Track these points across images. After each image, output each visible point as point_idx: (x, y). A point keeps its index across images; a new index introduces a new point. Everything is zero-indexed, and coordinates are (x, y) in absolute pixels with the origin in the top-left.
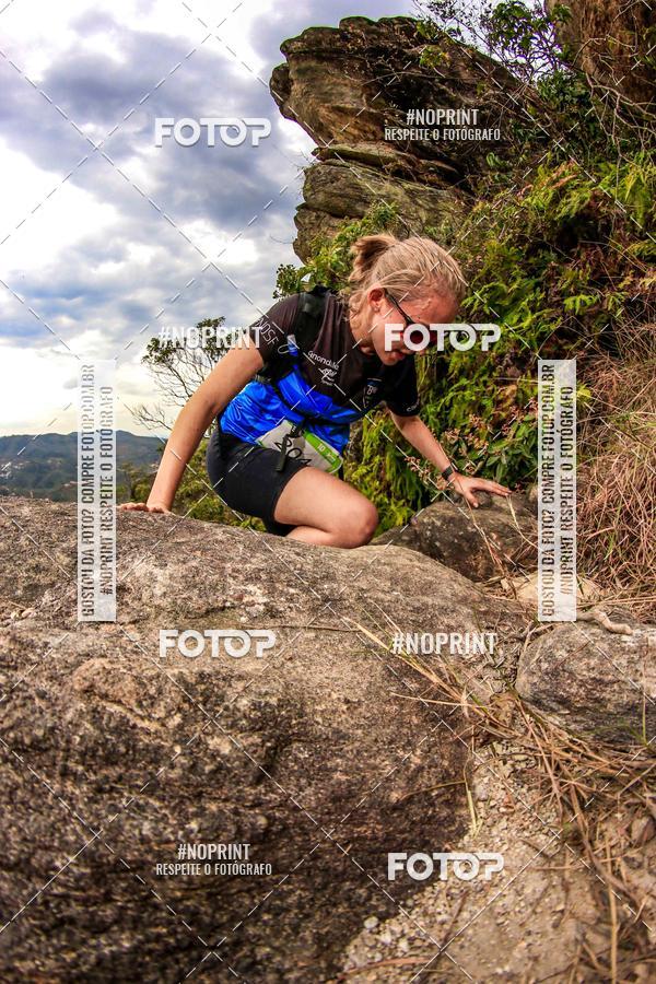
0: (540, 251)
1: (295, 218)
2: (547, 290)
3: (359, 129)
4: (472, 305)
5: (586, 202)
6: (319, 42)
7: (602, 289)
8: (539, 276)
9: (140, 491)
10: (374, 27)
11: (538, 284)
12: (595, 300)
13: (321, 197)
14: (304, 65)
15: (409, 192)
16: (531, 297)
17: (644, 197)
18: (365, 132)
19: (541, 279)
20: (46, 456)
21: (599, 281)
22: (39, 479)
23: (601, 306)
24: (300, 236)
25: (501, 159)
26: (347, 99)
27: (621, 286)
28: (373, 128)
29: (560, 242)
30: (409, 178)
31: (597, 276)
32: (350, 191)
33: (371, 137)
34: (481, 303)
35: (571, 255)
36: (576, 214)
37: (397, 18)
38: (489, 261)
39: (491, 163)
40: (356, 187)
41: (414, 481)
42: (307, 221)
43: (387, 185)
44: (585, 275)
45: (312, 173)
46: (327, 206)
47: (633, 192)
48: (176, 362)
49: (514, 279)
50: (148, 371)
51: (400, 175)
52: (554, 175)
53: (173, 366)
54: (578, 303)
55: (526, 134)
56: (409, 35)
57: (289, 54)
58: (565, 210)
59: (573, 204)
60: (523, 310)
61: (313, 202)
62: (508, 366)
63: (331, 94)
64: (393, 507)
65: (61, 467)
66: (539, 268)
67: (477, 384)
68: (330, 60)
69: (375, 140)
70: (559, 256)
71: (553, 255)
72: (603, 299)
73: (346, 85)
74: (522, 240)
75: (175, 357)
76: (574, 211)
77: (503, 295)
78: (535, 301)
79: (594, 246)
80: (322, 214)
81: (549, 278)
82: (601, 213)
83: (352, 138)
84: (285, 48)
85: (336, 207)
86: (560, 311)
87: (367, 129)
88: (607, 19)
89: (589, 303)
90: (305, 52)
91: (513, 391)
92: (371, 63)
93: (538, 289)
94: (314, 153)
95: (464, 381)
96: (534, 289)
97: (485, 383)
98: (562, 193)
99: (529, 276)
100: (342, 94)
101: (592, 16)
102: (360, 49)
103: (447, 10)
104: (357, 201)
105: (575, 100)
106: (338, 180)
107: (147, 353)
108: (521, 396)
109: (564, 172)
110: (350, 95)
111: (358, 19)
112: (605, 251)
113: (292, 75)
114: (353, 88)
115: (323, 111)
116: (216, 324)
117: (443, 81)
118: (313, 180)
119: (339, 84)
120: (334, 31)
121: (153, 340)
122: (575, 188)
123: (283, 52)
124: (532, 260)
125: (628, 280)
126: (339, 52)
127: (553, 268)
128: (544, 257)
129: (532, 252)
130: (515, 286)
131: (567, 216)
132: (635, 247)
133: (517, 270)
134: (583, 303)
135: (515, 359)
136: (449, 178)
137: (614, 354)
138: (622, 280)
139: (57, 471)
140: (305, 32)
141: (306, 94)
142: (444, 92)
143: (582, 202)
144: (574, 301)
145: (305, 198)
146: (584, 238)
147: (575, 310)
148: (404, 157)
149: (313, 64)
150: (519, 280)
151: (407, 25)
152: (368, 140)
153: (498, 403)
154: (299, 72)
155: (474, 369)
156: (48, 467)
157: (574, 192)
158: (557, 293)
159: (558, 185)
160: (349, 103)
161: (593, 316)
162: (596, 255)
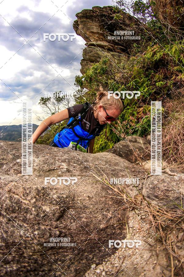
0: (149, 70)
1: (81, 63)
2: (151, 81)
3: (98, 38)
4: (130, 86)
5: (162, 56)
6: (86, 14)
7: (167, 80)
8: (149, 77)
9: (39, 141)
10: (102, 9)
11: (149, 79)
12: (165, 83)
13: (87, 57)
14: (82, 20)
15: (112, 55)
17: (178, 54)
18: (100, 38)
19: (149, 78)
20: (12, 131)
21: (166, 78)
22: (11, 138)
23: (166, 85)
24: (82, 68)
25: (138, 45)
26: (95, 29)
27: (172, 79)
28: (102, 37)
29: (154, 67)
30: (112, 51)
31: (165, 76)
32: (96, 55)
33: (101, 40)
34: (133, 85)
35: (158, 71)
36: (159, 59)
37: (108, 6)
38: (134, 73)
39: (135, 46)
40: (97, 54)
41: (115, 136)
42: (84, 64)
43: (106, 53)
44: (162, 76)
45: (85, 50)
46: (89, 59)
47: (174, 53)
48: (48, 104)
49: (142, 78)
50: (41, 107)
51: (109, 50)
52: (152, 49)
53: (47, 105)
54: (160, 84)
55: (144, 38)
56: (111, 11)
57: (78, 17)
58: (155, 58)
59: (157, 57)
60: (145, 87)
61: (85, 58)
62: (141, 102)
63: (90, 28)
64: (109, 143)
65: (17, 135)
66: (149, 75)
67: (132, 108)
68: (89, 18)
69: (103, 40)
70: (154, 71)
71: (153, 71)
72: (167, 83)
73: (94, 25)
74: (144, 67)
75: (48, 103)
76: (158, 58)
77: (139, 83)
78: (148, 84)
79: (164, 68)
80: (88, 62)
81: (152, 78)
82: (166, 59)
83: (96, 40)
84: (77, 15)
85: (92, 60)
86: (155, 87)
87: (100, 37)
88: (166, 4)
89: (163, 84)
90: (82, 16)
91: (142, 110)
92: (101, 19)
93: (149, 81)
94: (85, 45)
95: (128, 107)
96: (148, 81)
97: (134, 107)
98: (155, 53)
99: (146, 77)
100: (93, 28)
101: (162, 4)
102: (98, 15)
103: (121, 3)
104: (98, 58)
105: (158, 28)
106: (92, 52)
107: (40, 102)
108: (144, 111)
109: (155, 48)
110: (95, 27)
111: (97, 7)
112: (167, 70)
113: (79, 23)
114: (96, 26)
115: (88, 33)
117: (121, 23)
118: (85, 52)
119: (92, 25)
120: (90, 10)
121: (42, 98)
122: (158, 52)
123: (76, 16)
124: (147, 73)
125: (174, 77)
126: (92, 16)
127: (153, 75)
128: (150, 72)
129: (147, 70)
130: (142, 80)
131: (156, 60)
132: (176, 68)
133: (142, 76)
134: (161, 84)
135: (142, 100)
136: (123, 51)
137: (170, 98)
138: (172, 77)
139: (16, 136)
140: (82, 11)
141: (83, 28)
142: (121, 26)
143: (160, 56)
144: (159, 84)
145: (83, 57)
146: (161, 66)
147: (159, 86)
148: (110, 45)
149: (85, 20)
150: (143, 78)
151: (111, 8)
152: (100, 40)
153: (138, 113)
154: (81, 22)
155: (131, 104)
156: (13, 134)
157: (158, 53)
158: (154, 82)
159: (153, 51)
160: (95, 30)
161: (164, 88)
162: (165, 70)
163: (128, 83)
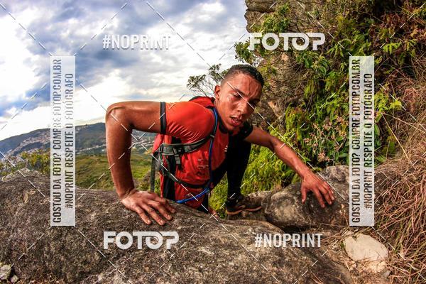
0: (365, 19)
2: (371, 41)
4: (334, 52)
7: (401, 38)
11: (366, 37)
12: (399, 44)
16: (364, 45)
19: (367, 34)
21: (400, 33)
23: (403, 49)
24: (249, 23)
27: (412, 35)
29: (375, 12)
34: (339, 51)
35: (382, 19)
42: (250, 16)
44: (392, 31)
49: (354, 36)
72: (403, 44)
77: (349, 46)
78: (366, 47)
80: (257, 12)
85: (262, 9)
86: (380, 52)
93: (367, 41)
96: (365, 40)
99: (361, 33)
116: (218, 67)
130: (355, 40)
133: (355, 32)
134: (393, 48)
138: (412, 31)
144: (388, 47)
146: (387, 9)
150: (357, 36)
161: (398, 54)
162: (396, 18)
163: (330, 48)
